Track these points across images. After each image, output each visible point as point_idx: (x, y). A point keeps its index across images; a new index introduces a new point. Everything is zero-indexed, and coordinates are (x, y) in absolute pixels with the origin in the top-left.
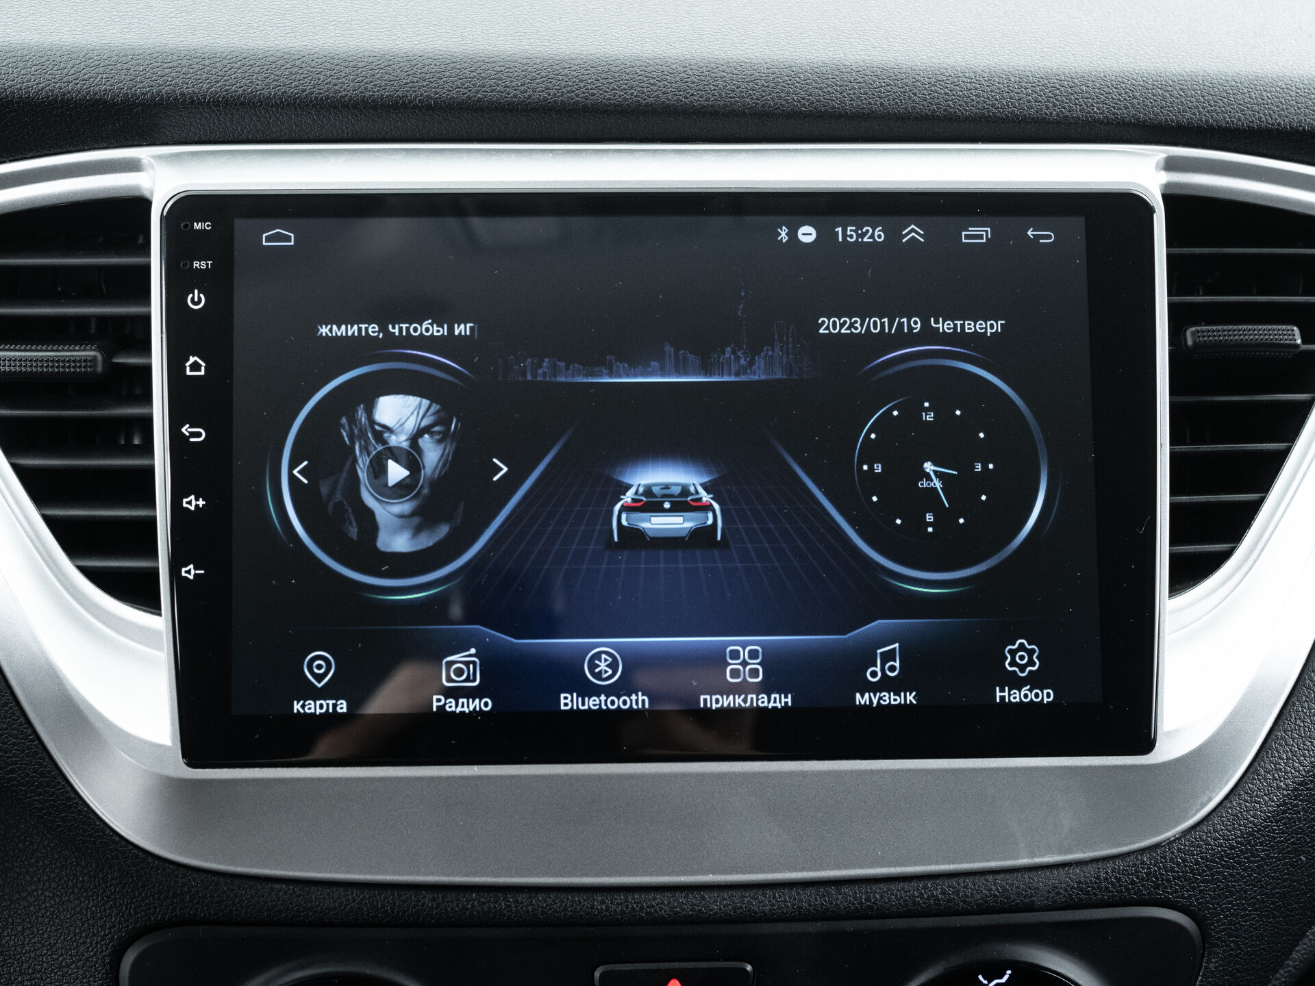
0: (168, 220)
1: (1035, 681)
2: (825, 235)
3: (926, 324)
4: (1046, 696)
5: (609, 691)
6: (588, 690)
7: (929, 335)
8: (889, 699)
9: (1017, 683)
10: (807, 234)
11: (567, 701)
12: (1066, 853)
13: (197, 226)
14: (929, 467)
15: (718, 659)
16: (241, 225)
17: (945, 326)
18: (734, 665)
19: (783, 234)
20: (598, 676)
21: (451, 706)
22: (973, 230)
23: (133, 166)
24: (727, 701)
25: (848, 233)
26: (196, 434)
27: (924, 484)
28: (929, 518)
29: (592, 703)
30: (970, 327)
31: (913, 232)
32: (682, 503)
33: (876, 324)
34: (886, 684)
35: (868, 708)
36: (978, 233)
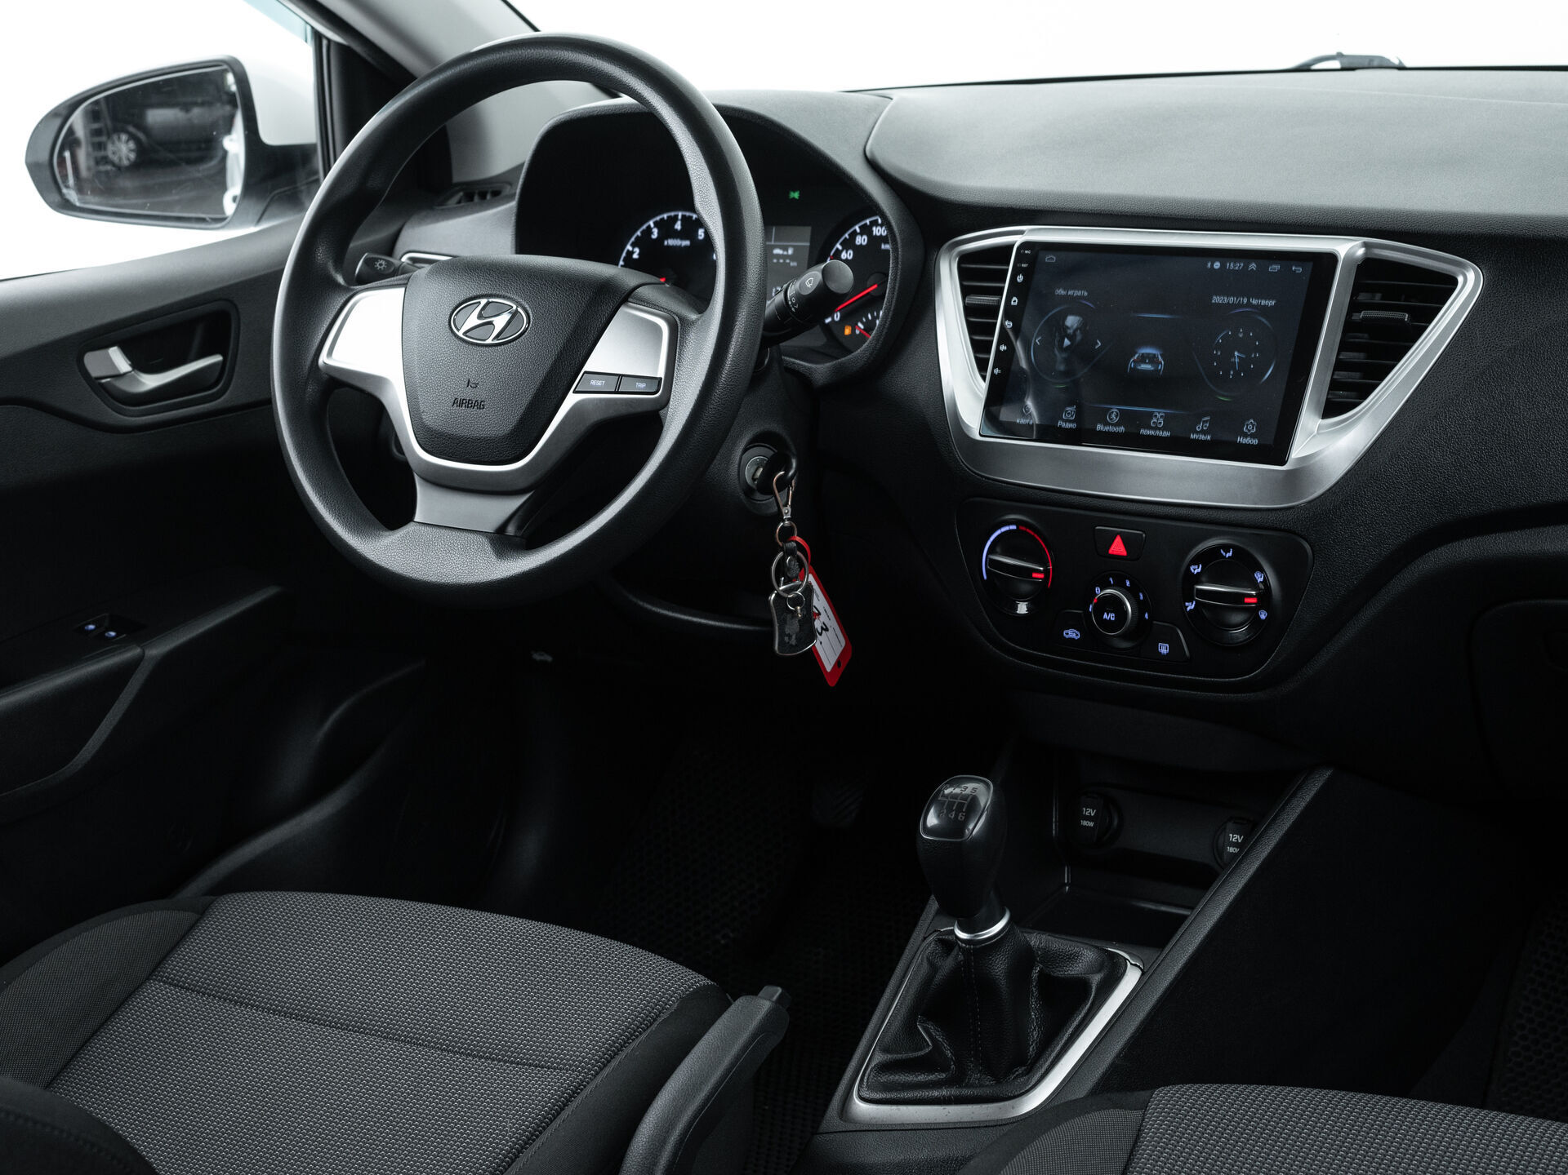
0: (1018, 249)
1: (1253, 436)
2: (1223, 265)
3: (1248, 300)
4: (1255, 442)
5: (1112, 425)
6: (1106, 424)
7: (1249, 304)
8: (1202, 437)
9: (1245, 435)
10: (1217, 265)
11: (1099, 427)
12: (1256, 504)
13: (1026, 252)
14: (1236, 353)
15: (1151, 415)
16: (1041, 254)
17: (1254, 302)
18: (1155, 420)
19: (1209, 265)
20: (1111, 419)
21: (1064, 425)
22: (1274, 266)
23: (1021, 233)
24: (1151, 432)
25: (1231, 265)
26: (1009, 324)
27: (1233, 360)
28: (1232, 373)
29: (1107, 429)
30: (1263, 302)
31: (1253, 266)
32: (1152, 359)
33: (1232, 300)
34: (1203, 432)
35: (1195, 440)
36: (1275, 268)
